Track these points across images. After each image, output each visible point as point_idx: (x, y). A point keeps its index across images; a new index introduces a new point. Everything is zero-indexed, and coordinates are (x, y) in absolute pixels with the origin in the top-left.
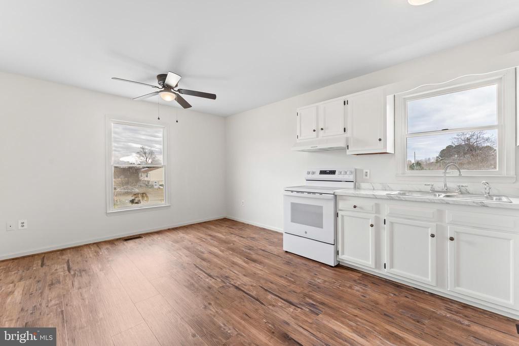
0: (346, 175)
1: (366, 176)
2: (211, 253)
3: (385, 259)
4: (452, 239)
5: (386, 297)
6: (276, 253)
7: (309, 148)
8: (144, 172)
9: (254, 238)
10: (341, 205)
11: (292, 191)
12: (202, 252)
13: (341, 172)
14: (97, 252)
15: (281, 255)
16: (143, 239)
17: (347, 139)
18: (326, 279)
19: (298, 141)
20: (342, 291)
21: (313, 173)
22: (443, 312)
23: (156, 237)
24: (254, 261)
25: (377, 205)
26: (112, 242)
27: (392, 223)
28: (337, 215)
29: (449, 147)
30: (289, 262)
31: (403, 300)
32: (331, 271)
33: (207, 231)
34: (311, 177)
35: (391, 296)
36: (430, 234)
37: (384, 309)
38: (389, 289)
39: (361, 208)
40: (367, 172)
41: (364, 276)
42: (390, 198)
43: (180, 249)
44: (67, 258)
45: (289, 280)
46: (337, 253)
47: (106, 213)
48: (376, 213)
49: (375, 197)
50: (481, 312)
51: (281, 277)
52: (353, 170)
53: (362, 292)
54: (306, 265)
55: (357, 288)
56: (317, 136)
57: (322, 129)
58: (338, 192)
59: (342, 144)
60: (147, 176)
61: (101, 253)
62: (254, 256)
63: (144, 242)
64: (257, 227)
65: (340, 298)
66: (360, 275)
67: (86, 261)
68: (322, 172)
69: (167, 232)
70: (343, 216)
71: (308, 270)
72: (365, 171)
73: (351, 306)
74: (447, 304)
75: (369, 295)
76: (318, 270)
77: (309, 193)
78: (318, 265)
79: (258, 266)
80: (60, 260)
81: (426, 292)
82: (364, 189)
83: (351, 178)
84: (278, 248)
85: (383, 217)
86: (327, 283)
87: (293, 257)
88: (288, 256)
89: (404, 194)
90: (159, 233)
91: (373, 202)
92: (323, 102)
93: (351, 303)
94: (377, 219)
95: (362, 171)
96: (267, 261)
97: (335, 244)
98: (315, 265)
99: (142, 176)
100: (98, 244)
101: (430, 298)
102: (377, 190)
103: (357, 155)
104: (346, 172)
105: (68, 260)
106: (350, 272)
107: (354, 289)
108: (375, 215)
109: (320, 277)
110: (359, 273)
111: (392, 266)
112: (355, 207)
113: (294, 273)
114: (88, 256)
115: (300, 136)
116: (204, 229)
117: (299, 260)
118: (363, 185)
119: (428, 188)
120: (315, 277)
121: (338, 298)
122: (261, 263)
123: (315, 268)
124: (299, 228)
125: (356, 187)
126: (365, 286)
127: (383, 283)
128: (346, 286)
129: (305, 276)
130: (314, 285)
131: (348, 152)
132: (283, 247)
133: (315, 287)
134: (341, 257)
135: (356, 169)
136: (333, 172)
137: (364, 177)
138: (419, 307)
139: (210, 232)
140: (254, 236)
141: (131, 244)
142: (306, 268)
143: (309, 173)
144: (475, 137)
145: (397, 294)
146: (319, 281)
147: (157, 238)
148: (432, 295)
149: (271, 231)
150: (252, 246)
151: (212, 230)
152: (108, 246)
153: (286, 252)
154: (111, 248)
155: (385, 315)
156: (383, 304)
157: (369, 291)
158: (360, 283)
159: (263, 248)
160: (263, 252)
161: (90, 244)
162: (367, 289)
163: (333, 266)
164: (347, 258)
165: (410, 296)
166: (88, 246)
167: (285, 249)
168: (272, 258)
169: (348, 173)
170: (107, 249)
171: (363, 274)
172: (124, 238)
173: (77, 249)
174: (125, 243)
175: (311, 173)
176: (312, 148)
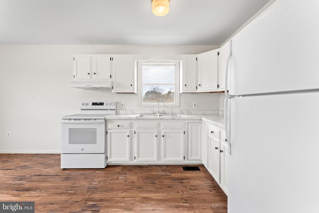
0: (111, 106)
1: (123, 106)
3: (135, 154)
4: (163, 136)
5: (137, 176)
6: (53, 174)
7: (85, 86)
9: (24, 166)
10: (109, 126)
11: (70, 119)
13: (107, 104)
15: (59, 174)
17: (112, 83)
18: (100, 180)
19: (74, 79)
20: (112, 184)
21: (87, 104)
22: (161, 173)
24: (28, 190)
25: (131, 123)
27: (139, 133)
28: (107, 133)
29: (148, 92)
30: (68, 178)
31: (144, 174)
32: (103, 172)
34: (85, 107)
35: (139, 175)
36: (155, 136)
37: (138, 184)
38: (138, 170)
39: (122, 126)
40: (123, 104)
41: (123, 168)
42: (138, 119)
45: (69, 194)
46: (107, 158)
48: (130, 128)
49: (130, 119)
50: (172, 166)
51: (61, 194)
52: (115, 103)
53: (125, 179)
54: (83, 174)
55: (121, 178)
56: (91, 78)
57: (95, 74)
58: (107, 117)
59: (109, 86)
62: (27, 185)
65: (112, 190)
66: (121, 168)
68: (94, 104)
70: (111, 133)
71: (86, 178)
72: (122, 103)
73: (120, 192)
74: (161, 168)
75: (129, 179)
76: (93, 174)
77: (85, 119)
78: (93, 171)
79: (33, 193)
81: (153, 165)
82: (122, 114)
83: (114, 107)
84: (55, 168)
85: (134, 130)
86: (101, 183)
87: (71, 172)
88: (66, 172)
89: (142, 116)
91: (129, 122)
92: (95, 55)
93: (120, 190)
94: (131, 131)
95: (120, 103)
96: (44, 184)
97: (105, 153)
98: (90, 172)
101: (155, 167)
102: (129, 114)
103: (117, 93)
104: (111, 104)
106: (116, 168)
107: (119, 179)
108: (130, 129)
109: (95, 180)
110: (121, 167)
111: (138, 157)
112: (119, 126)
113: (74, 185)
115: (77, 76)
117: (77, 173)
118: (121, 112)
119: (152, 112)
120: (92, 181)
121: (111, 191)
122: (36, 189)
123: (91, 175)
124: (77, 148)
125: (117, 113)
126: (125, 174)
127: (134, 168)
128: (114, 179)
129: (84, 184)
130: (93, 188)
131: (113, 91)
132: (60, 166)
133: (94, 189)
134: (109, 160)
135: (116, 102)
136: (102, 104)
137: (121, 107)
138: (152, 175)
140: (25, 164)
142: (84, 177)
143: (83, 104)
144: (157, 88)
145: (141, 172)
146: (95, 183)
148: (155, 165)
149: (45, 154)
150: (24, 175)
153: (64, 169)
155: (139, 188)
156: (137, 182)
157: (128, 176)
158: (122, 173)
159: (38, 174)
160: (38, 177)
162: (126, 175)
163: (104, 168)
164: (114, 160)
165: (147, 171)
167: (63, 167)
168: (50, 180)
169: (112, 104)
171: (123, 167)
175: (85, 104)
176: (87, 86)
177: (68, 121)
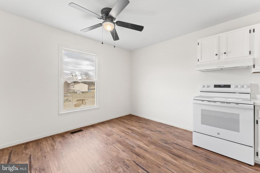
0: (242, 89)
2: (139, 147)
8: (72, 85)
11: (203, 101)
12: (133, 147)
13: (236, 86)
14: (53, 146)
16: (84, 132)
17: (254, 60)
19: (198, 63)
21: (208, 87)
23: (92, 130)
26: (62, 135)
28: (255, 122)
33: (124, 124)
34: (205, 89)
43: (115, 143)
44: (29, 153)
46: (256, 154)
47: (59, 114)
52: (249, 85)
56: (219, 59)
57: (225, 53)
59: (249, 64)
60: (74, 87)
61: (56, 148)
63: (85, 135)
64: (156, 122)
67: (45, 157)
68: (216, 86)
69: (98, 125)
80: (24, 155)
87: (206, 152)
90: (93, 126)
97: (253, 146)
99: (71, 87)
100: (53, 137)
105: (31, 155)
114: (46, 151)
116: (122, 123)
124: (213, 130)
125: (251, 98)
131: (254, 71)
135: (251, 84)
136: (229, 86)
139: (127, 126)
141: (76, 137)
147: (94, 131)
150: (165, 139)
151: (128, 124)
152: (60, 139)
153: (196, 146)
154: (62, 142)
161: (47, 137)
166: (45, 139)
167: (194, 143)
170: (60, 142)
172: (71, 131)
173: (37, 142)
174: (72, 135)
175: (206, 86)
176: (218, 68)
177: (201, 102)
